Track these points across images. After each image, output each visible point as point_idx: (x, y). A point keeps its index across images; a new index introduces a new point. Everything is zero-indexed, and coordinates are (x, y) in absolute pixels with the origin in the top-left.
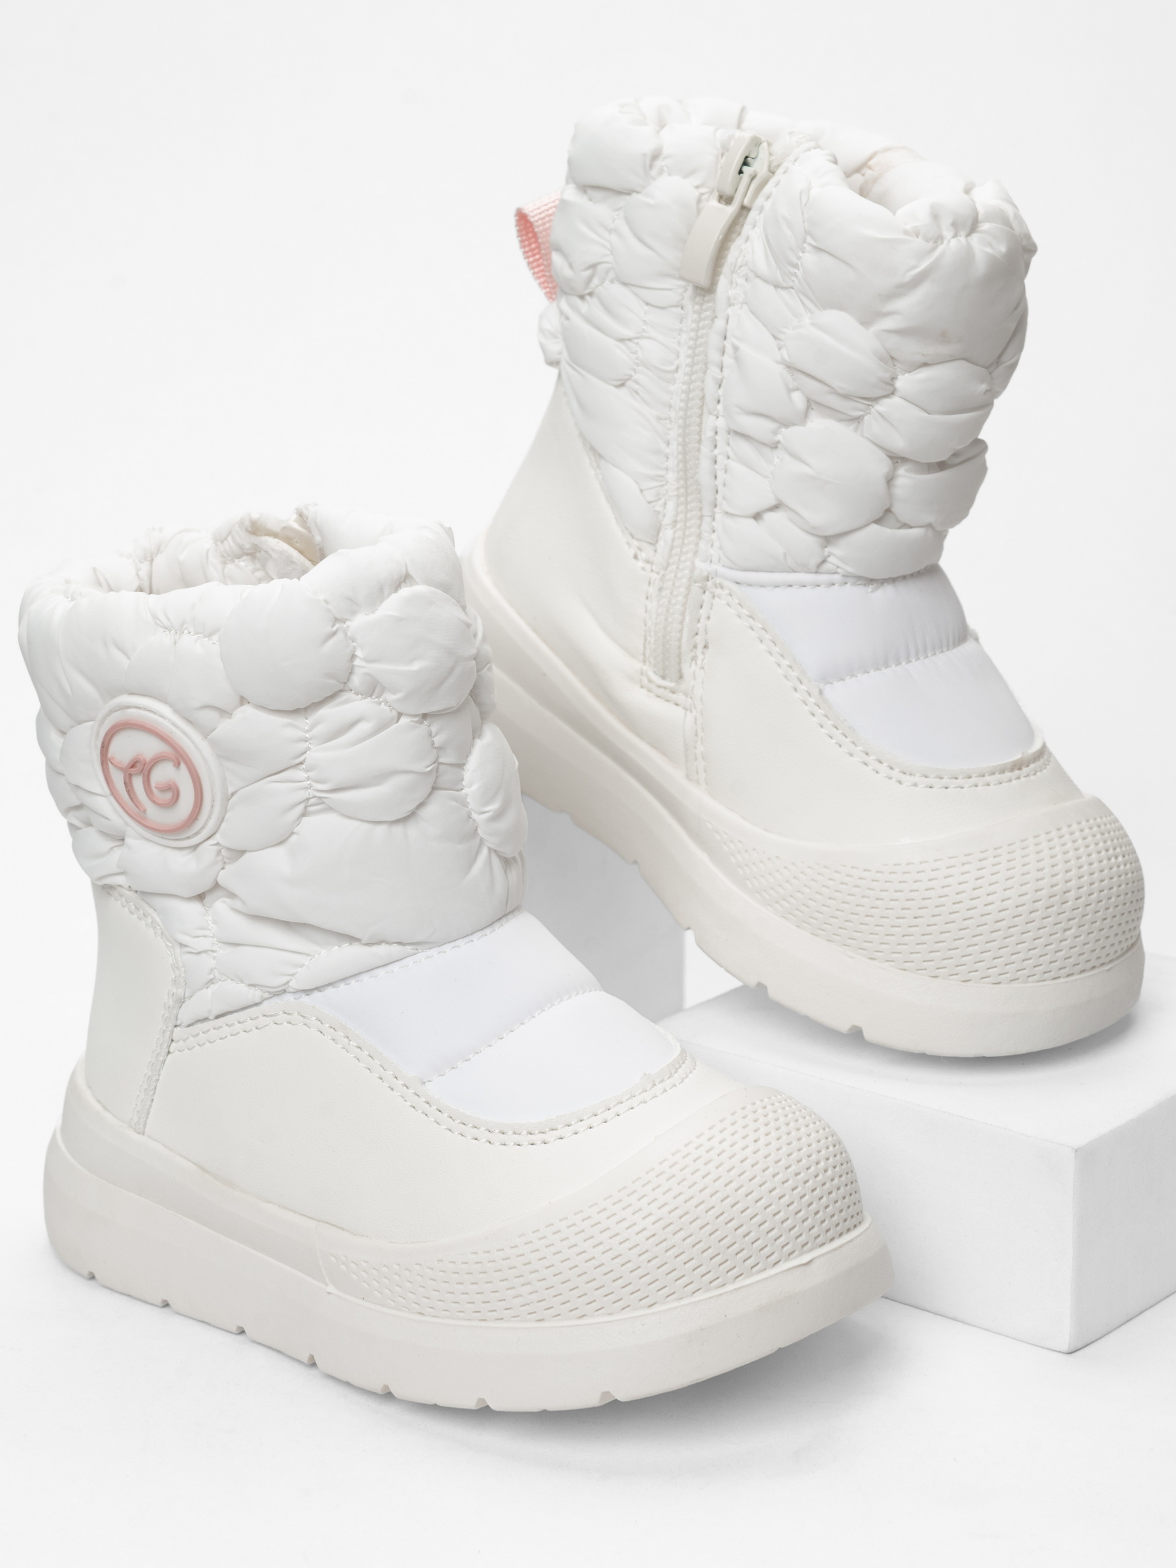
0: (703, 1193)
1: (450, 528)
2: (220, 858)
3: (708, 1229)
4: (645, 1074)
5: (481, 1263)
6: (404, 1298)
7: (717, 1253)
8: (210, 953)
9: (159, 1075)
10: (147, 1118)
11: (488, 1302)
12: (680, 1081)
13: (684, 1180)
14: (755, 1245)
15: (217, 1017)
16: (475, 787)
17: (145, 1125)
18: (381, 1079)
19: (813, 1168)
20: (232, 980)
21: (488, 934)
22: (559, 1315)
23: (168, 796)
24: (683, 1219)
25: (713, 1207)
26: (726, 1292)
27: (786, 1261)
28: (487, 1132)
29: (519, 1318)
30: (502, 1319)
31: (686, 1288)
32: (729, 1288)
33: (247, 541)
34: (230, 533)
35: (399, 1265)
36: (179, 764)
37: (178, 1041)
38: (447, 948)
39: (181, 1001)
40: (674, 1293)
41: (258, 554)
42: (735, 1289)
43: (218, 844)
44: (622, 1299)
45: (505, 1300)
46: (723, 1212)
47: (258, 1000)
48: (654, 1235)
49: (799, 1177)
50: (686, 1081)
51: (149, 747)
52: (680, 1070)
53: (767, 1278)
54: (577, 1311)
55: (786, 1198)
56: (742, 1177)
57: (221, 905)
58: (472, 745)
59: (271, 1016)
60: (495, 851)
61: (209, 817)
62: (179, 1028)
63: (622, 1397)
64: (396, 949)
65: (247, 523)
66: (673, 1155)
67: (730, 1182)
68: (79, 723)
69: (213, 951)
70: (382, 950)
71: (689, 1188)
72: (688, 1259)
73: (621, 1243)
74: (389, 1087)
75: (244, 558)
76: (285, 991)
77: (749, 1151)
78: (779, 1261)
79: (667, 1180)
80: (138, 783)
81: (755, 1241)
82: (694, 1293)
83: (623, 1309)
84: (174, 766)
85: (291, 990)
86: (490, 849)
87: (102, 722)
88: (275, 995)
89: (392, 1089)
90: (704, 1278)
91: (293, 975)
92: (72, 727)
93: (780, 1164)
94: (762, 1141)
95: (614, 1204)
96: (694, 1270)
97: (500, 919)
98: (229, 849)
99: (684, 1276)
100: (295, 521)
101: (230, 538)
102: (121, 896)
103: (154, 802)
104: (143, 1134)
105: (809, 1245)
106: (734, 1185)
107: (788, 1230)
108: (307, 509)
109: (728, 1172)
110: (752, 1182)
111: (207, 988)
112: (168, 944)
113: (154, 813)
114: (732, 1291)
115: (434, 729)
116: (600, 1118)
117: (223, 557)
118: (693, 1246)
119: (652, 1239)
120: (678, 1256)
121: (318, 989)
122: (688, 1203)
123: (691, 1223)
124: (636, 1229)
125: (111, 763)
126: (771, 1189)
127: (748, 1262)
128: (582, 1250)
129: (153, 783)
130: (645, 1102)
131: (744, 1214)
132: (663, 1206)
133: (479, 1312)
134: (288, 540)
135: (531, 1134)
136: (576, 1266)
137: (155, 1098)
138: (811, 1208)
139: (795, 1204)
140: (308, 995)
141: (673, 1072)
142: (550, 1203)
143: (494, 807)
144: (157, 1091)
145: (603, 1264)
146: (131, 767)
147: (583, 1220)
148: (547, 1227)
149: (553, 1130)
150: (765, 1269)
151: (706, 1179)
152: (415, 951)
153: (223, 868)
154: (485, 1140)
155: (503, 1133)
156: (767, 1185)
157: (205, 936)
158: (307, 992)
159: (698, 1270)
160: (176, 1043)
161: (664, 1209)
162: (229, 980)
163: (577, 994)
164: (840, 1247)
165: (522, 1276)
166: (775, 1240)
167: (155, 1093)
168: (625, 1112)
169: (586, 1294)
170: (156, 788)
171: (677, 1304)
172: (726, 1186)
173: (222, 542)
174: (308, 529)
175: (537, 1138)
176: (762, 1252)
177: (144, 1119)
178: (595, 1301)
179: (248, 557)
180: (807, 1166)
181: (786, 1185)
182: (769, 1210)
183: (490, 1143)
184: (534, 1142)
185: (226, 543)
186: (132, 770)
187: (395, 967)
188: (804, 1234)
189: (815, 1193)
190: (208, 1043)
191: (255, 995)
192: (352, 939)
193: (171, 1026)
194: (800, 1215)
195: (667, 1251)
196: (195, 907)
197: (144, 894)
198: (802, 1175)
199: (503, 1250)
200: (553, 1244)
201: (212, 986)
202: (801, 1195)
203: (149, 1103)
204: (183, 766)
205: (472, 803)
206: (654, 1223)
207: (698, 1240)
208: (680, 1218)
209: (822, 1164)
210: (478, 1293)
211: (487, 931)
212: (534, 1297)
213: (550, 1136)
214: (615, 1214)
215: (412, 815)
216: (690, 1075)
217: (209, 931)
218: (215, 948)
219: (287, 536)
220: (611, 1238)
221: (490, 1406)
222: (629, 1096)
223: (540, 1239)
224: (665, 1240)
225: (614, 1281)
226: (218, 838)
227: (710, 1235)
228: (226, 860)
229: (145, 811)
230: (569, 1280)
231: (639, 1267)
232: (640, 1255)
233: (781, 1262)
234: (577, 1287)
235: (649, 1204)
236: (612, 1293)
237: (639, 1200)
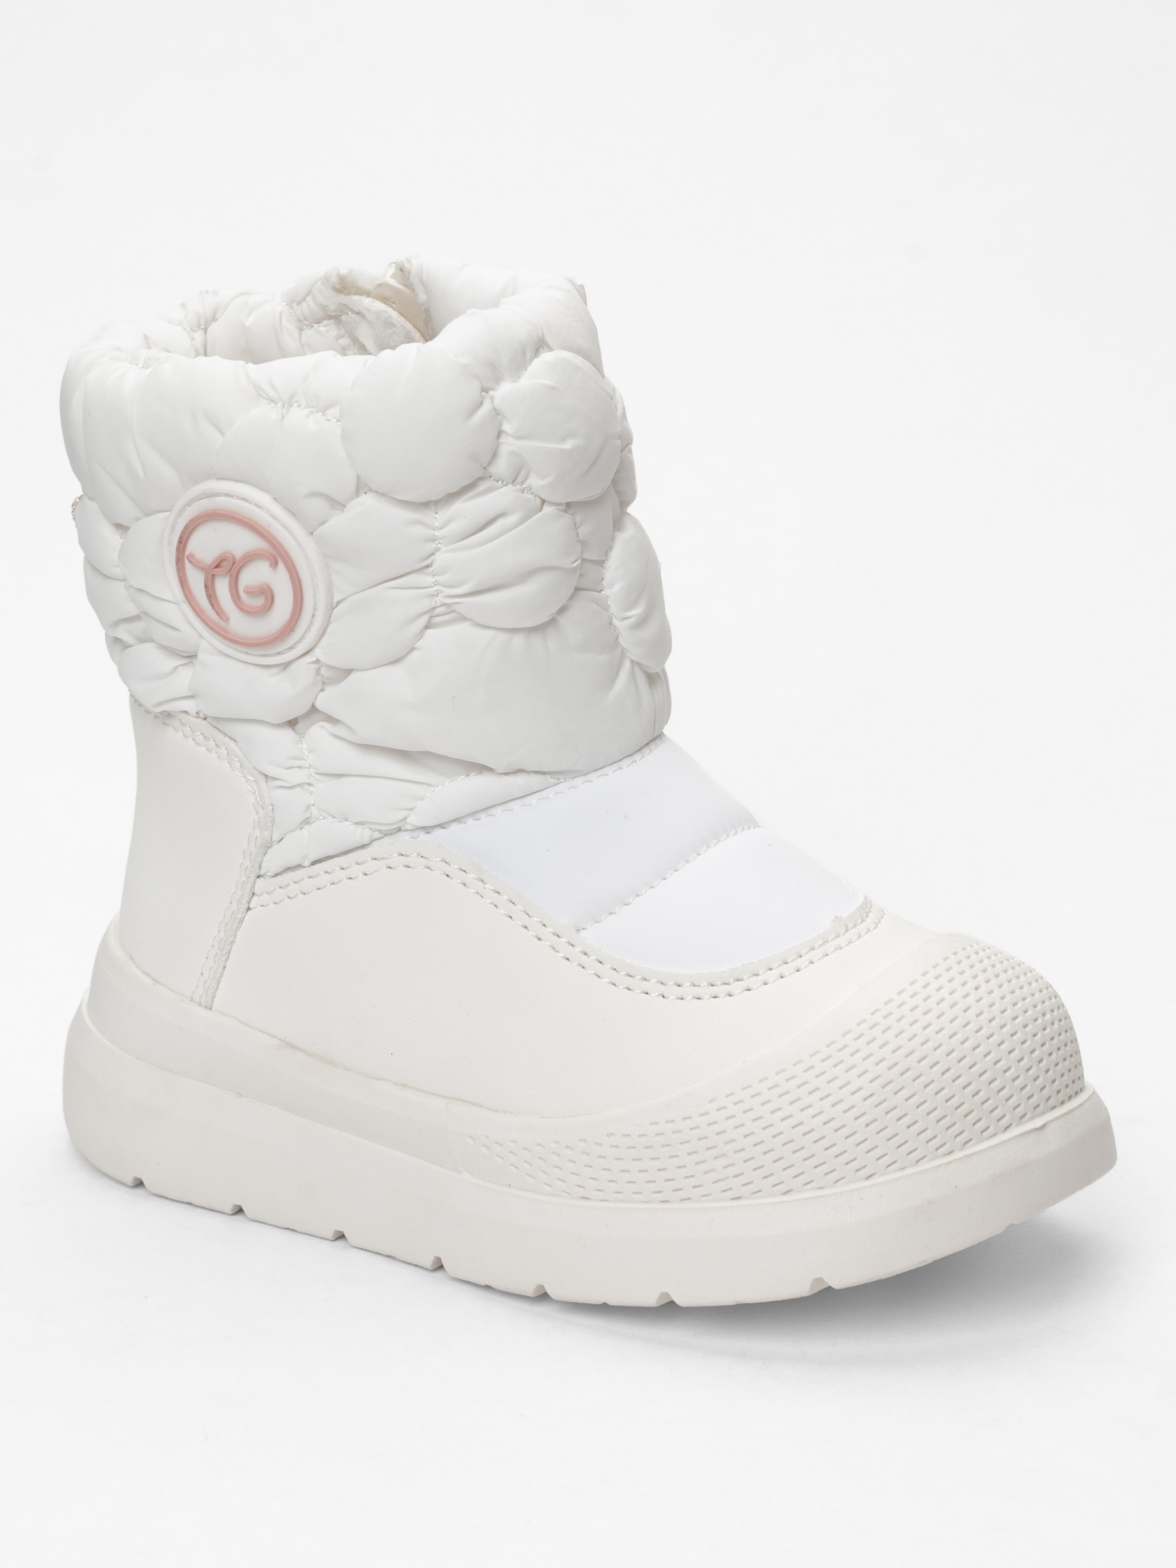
0: (925, 1046)
1: (582, 286)
2: (319, 678)
3: (933, 1088)
4: (836, 917)
5: (663, 1134)
6: (564, 1181)
7: (944, 1115)
8: (307, 787)
9: (235, 937)
10: (216, 989)
11: (673, 1179)
12: (874, 926)
13: (902, 1032)
14: (986, 1105)
15: (314, 863)
16: (617, 588)
17: (213, 997)
18: (526, 928)
19: (1040, 1021)
20: (333, 817)
21: (638, 760)
22: (760, 1191)
23: (259, 602)
24: (905, 1076)
25: (938, 1063)
26: (955, 1160)
27: (1018, 1125)
28: (659, 985)
29: (710, 1197)
30: (689, 1199)
31: (910, 1156)
32: (958, 1155)
33: (333, 301)
34: (309, 293)
35: (557, 1142)
36: (277, 563)
37: (261, 895)
38: (593, 776)
39: (268, 846)
40: (895, 1162)
41: (343, 318)
42: (966, 1156)
43: (317, 661)
44: (835, 1170)
45: (693, 1176)
46: (950, 1068)
47: (366, 841)
48: (871, 1095)
49: (1027, 1029)
50: (879, 925)
51: (239, 541)
52: (870, 914)
53: (999, 1144)
54: (783, 1185)
55: (1016, 1052)
56: (967, 1028)
57: (318, 732)
58: (613, 540)
59: (383, 859)
60: (638, 663)
61: (308, 629)
62: (262, 879)
63: (837, 1284)
64: (536, 780)
65: (334, 279)
66: (886, 1004)
67: (955, 1034)
68: (148, 514)
69: (309, 784)
70: (520, 782)
71: (909, 1040)
72: (913, 1122)
73: (833, 1106)
74: (536, 936)
75: (325, 322)
76: (399, 830)
77: (971, 999)
78: (1010, 1125)
79: (883, 1032)
80: (222, 587)
81: (985, 1101)
82: (918, 1161)
83: (836, 1182)
84: (271, 566)
85: (409, 827)
86: (632, 662)
87: (180, 514)
88: (386, 835)
89: (540, 939)
90: (930, 1144)
91: (411, 810)
92: (138, 519)
93: (1005, 1014)
94: (984, 988)
95: (823, 1061)
96: (919, 1134)
97: (647, 744)
98: (331, 667)
99: (906, 1142)
100: (393, 277)
101: (309, 299)
102: (183, 724)
103: (241, 609)
104: (211, 1009)
105: (1041, 1108)
106: (959, 1037)
107: (1019, 1089)
108: (409, 261)
109: (951, 1022)
110: (979, 1034)
111: (301, 829)
112: (250, 777)
113: (239, 623)
114: (961, 1159)
115: (578, 518)
116: (792, 966)
117: (300, 321)
118: (918, 1107)
119: (870, 1100)
120: (900, 1118)
121: (441, 826)
122: (909, 1058)
123: (914, 1080)
124: (851, 1088)
125: (190, 562)
126: (999, 1042)
127: (978, 1125)
128: (788, 1114)
129: (241, 588)
130: (841, 948)
131: (972, 1070)
132: (881, 1061)
133: (661, 1192)
134: (384, 300)
135: (712, 985)
136: (781, 1133)
137: (229, 964)
138: (1041, 1065)
139: (1026, 1060)
140: (428, 833)
141: (864, 916)
142: (744, 1062)
143: (637, 611)
144: (231, 955)
145: (813, 1130)
146: (216, 567)
147: (787, 1080)
148: (743, 1089)
149: (738, 980)
150: (996, 1134)
151: (928, 1031)
152: (557, 781)
153: (322, 690)
154: (657, 994)
155: (679, 986)
156: (995, 1037)
157: (299, 767)
158: (427, 829)
159: (923, 1135)
160: (258, 896)
161: (881, 1065)
162: (330, 818)
163: (743, 830)
164: (1072, 1110)
165: (715, 1147)
166: (1007, 1100)
167: (228, 958)
168: (819, 960)
169: (793, 1165)
170: (244, 592)
171: (900, 1174)
172: (950, 1038)
173: (299, 303)
174: (409, 286)
175: (720, 990)
176: (993, 1114)
177: (213, 991)
178: (803, 1173)
179: (331, 321)
180: (1035, 1018)
181: (1015, 1037)
182: (999, 1065)
183: (663, 997)
184: (718, 994)
185: (304, 304)
186: (216, 570)
187: (533, 799)
188: (1035, 1096)
189: (1044, 1048)
190: (300, 895)
191: (364, 834)
192: (483, 769)
193: (253, 876)
194: (1031, 1072)
195: (887, 1113)
196: (288, 734)
197: (217, 722)
198: (1030, 1027)
199: (690, 1118)
200: (752, 1109)
201: (307, 827)
202: (1031, 1049)
203: (221, 970)
204: (281, 566)
205: (614, 609)
206: (871, 1082)
207: (922, 1100)
208: (902, 1074)
209: (1048, 1016)
210: (659, 1170)
211: (637, 757)
212: (731, 1171)
213: (736, 987)
214: (825, 1072)
215: (552, 622)
216: (882, 920)
217: (304, 761)
218: (312, 781)
219: (384, 295)
220: (822, 1099)
221: (675, 1300)
222: (821, 942)
223: (735, 1104)
224: (885, 1100)
225: (826, 1149)
226: (318, 653)
227: (936, 1094)
228: (326, 681)
229: (227, 620)
230: (773, 1150)
231: (856, 1132)
232: (856, 1118)
233: (1012, 1126)
234: (783, 1158)
235: (864, 1060)
236: (824, 1163)
237: (852, 1055)
